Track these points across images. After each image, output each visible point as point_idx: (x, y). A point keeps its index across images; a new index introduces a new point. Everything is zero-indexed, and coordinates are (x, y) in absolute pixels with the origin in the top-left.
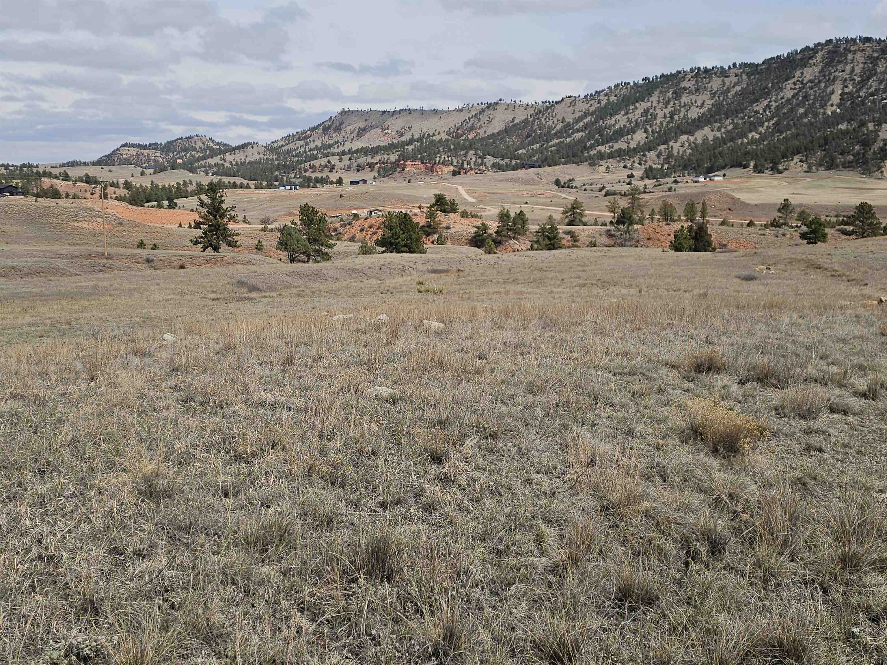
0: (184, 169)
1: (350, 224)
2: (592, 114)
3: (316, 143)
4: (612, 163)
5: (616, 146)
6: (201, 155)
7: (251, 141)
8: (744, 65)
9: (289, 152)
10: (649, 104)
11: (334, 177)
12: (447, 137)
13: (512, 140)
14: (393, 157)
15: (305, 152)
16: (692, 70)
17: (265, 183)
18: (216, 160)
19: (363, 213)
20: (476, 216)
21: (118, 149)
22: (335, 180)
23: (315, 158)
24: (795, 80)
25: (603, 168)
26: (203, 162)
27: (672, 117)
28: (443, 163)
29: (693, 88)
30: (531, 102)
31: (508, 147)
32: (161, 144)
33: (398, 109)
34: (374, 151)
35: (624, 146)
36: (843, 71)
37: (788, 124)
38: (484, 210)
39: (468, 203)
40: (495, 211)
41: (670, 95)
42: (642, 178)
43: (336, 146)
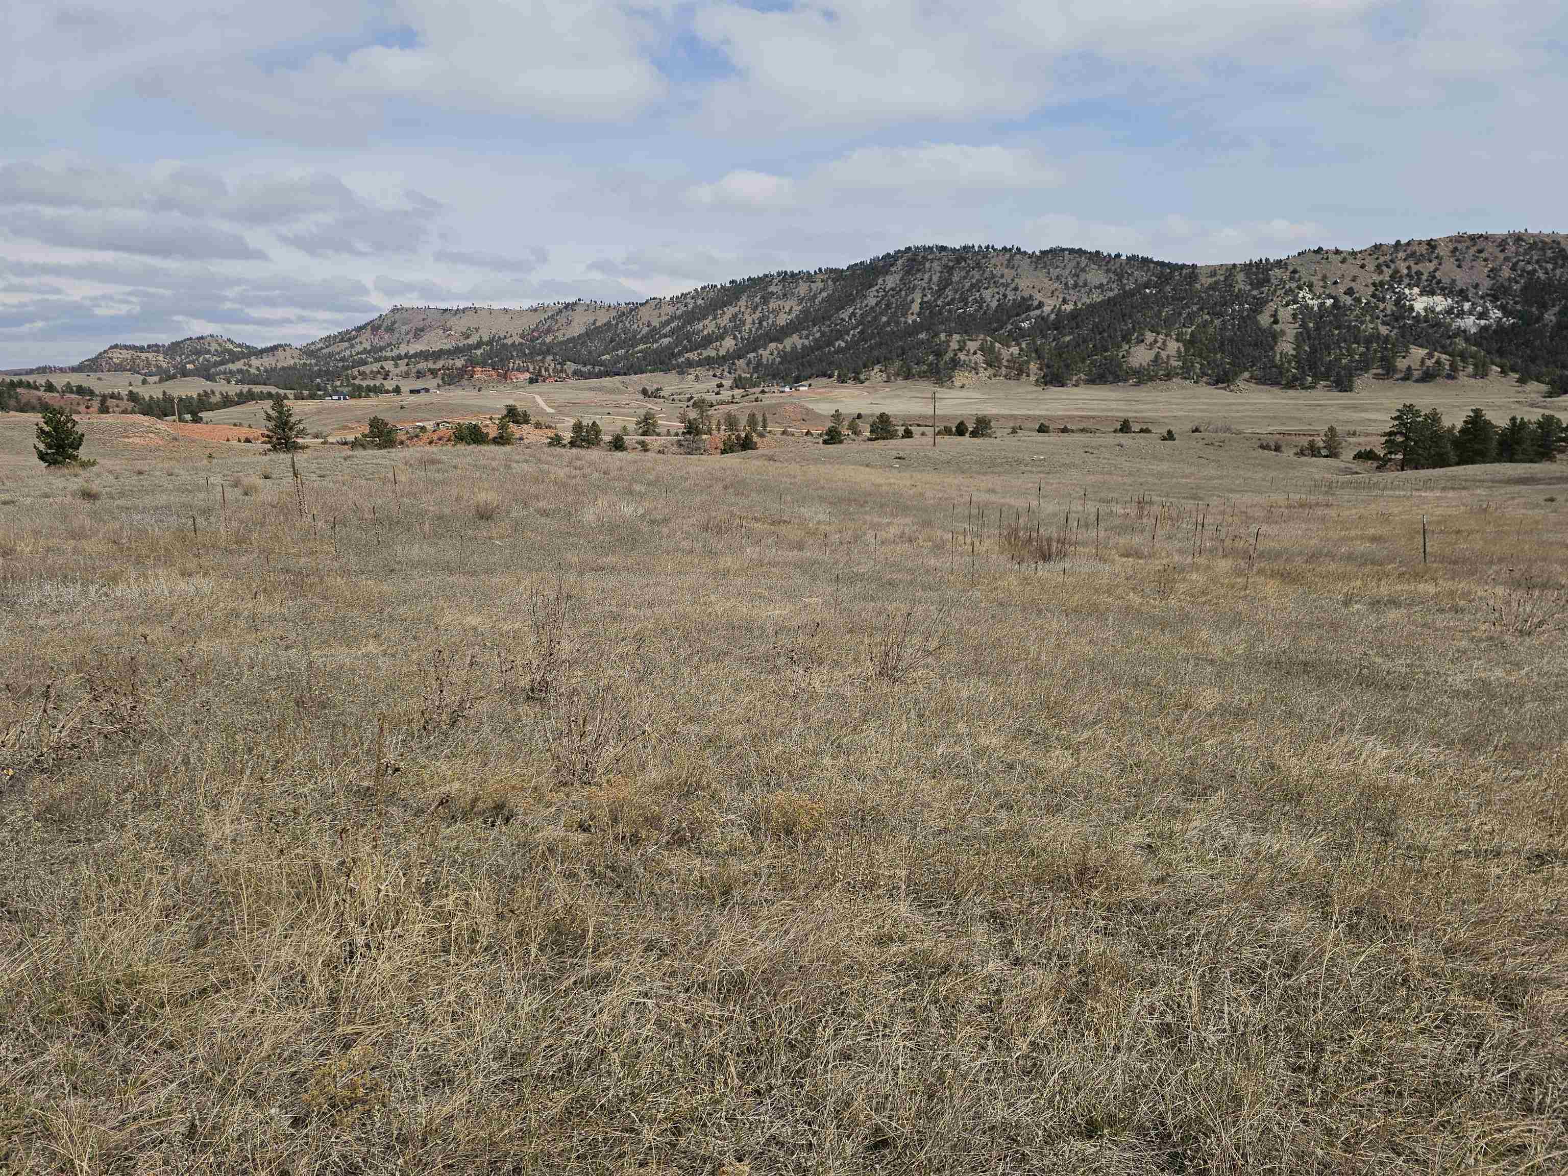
0: (199, 376)
1: (417, 436)
2: (679, 318)
3: (364, 346)
4: (700, 371)
5: (706, 353)
6: (218, 359)
7: (283, 343)
8: (830, 271)
9: (331, 355)
10: (737, 309)
11: (389, 385)
12: (521, 340)
13: (595, 345)
14: (459, 363)
15: (351, 356)
16: (779, 274)
17: (306, 393)
18: (239, 365)
19: (429, 425)
20: (550, 427)
21: (105, 352)
22: (391, 389)
23: (365, 363)
24: (876, 288)
25: (692, 377)
26: (222, 368)
28: (518, 370)
29: (780, 293)
30: (613, 303)
31: (590, 352)
32: (164, 346)
33: (461, 307)
34: (437, 355)
35: (713, 354)
36: (922, 279)
37: (873, 332)
38: (563, 421)
39: (543, 413)
40: (571, 422)
41: (757, 299)
43: (389, 349)
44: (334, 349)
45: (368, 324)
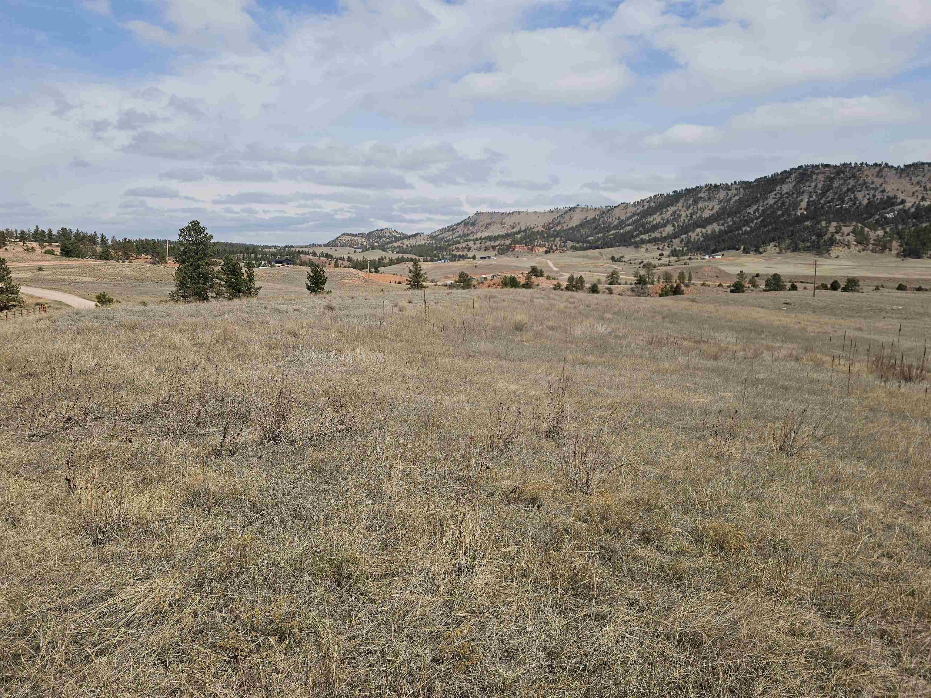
0: (380, 249)
1: (482, 283)
2: (638, 214)
3: (459, 233)
4: (650, 246)
5: (653, 235)
6: (389, 240)
7: (420, 232)
8: (743, 182)
9: (443, 238)
10: (676, 208)
11: (470, 254)
12: (542, 229)
13: (585, 231)
14: (508, 242)
15: (453, 239)
16: (706, 186)
17: (429, 258)
18: (398, 244)
19: (489, 277)
20: (555, 279)
21: (339, 237)
22: (471, 257)
23: (459, 242)
24: (776, 192)
25: (644, 250)
26: (390, 245)
27: (691, 217)
28: (540, 246)
29: (706, 197)
30: (598, 206)
31: (582, 236)
32: (365, 234)
33: (511, 212)
34: (496, 238)
35: (658, 235)
36: (809, 186)
37: (770, 221)
38: (562, 275)
39: (552, 271)
40: (567, 276)
41: (690, 202)
42: (669, 256)
43: (472, 235)
44: (445, 235)
45: (462, 222)
